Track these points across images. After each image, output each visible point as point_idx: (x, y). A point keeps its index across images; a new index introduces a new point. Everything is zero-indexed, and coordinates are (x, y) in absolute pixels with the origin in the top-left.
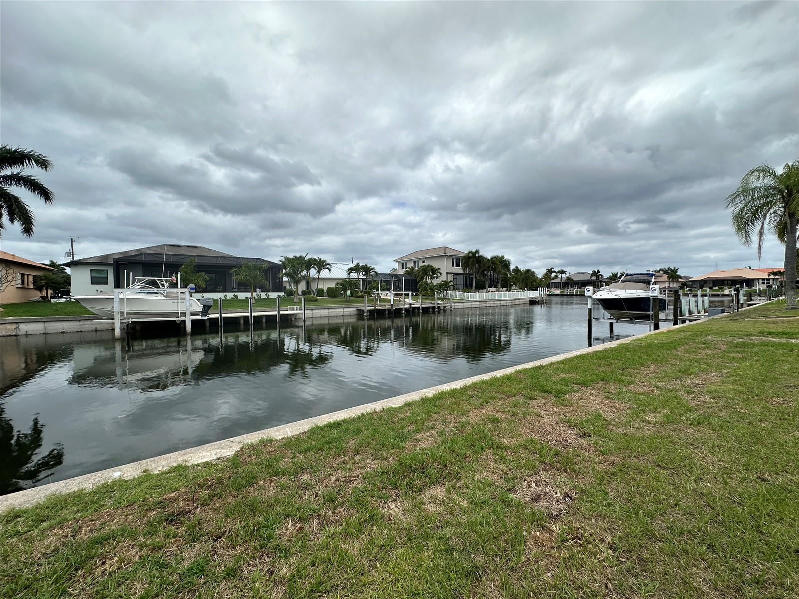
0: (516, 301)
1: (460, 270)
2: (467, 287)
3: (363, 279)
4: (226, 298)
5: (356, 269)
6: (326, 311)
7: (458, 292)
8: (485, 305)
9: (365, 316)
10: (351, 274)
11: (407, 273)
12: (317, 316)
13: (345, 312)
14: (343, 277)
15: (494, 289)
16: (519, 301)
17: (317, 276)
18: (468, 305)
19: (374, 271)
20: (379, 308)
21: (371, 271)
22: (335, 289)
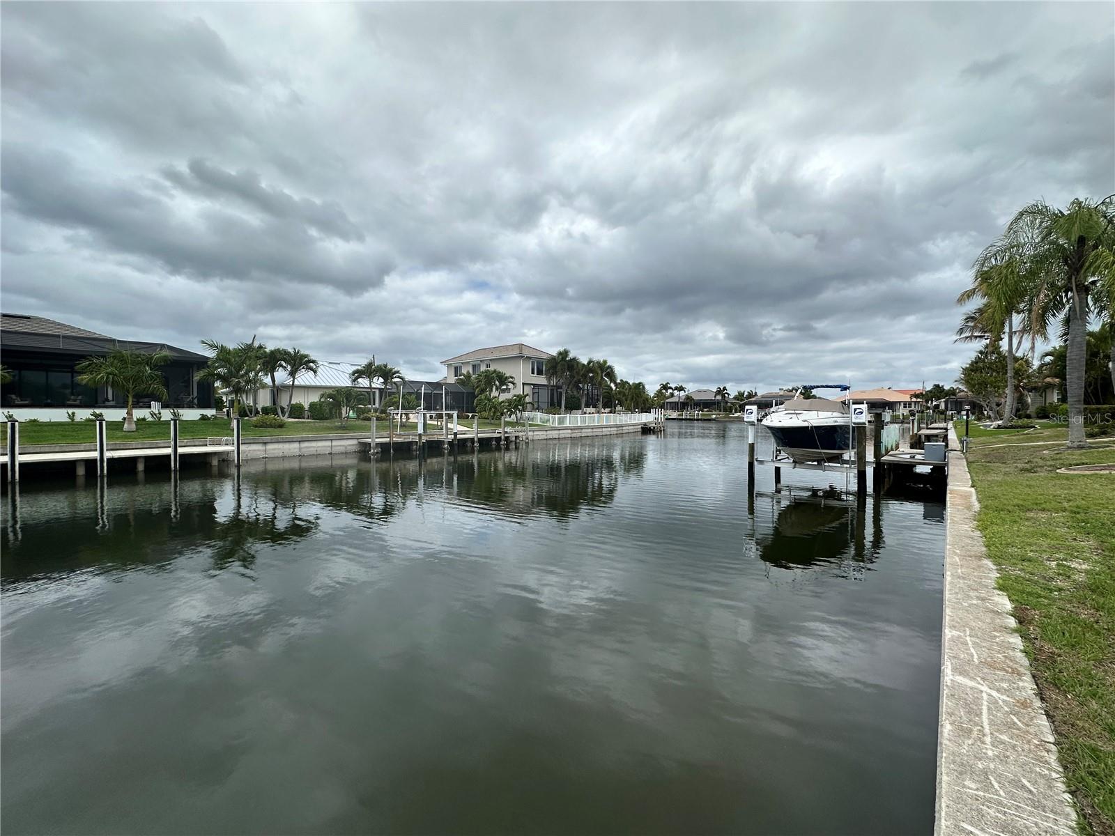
0: (624, 428)
1: (542, 380)
2: (553, 406)
3: (380, 389)
4: (73, 420)
5: (368, 371)
6: (296, 445)
7: (539, 415)
8: (579, 435)
9: (374, 454)
10: (358, 380)
11: (461, 382)
12: (276, 455)
13: (335, 446)
14: (343, 385)
15: (593, 410)
16: (627, 428)
17: (291, 383)
18: (554, 434)
19: (399, 377)
20: (400, 440)
21: (395, 376)
22: (321, 405)
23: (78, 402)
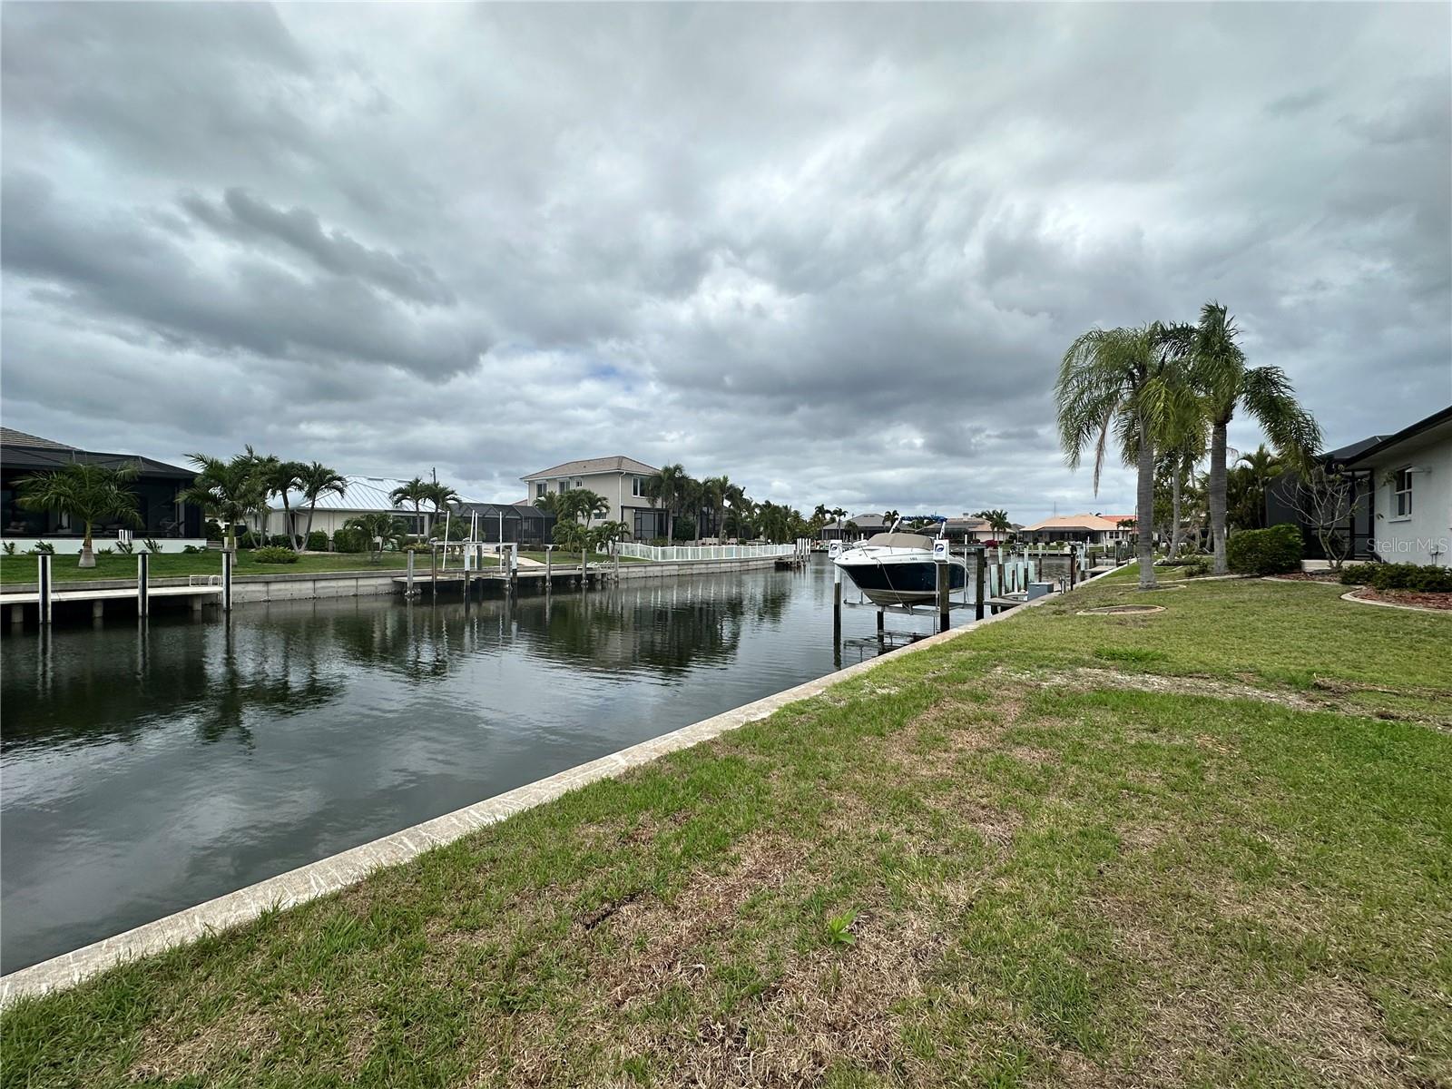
0: (750, 563)
1: (643, 502)
2: (660, 538)
3: (431, 515)
4: (11, 553)
5: (415, 491)
6: (310, 585)
7: (639, 546)
8: (689, 572)
9: (411, 596)
10: (403, 501)
11: (541, 505)
12: (281, 597)
13: (361, 586)
14: (381, 508)
15: (715, 540)
16: (755, 563)
17: (310, 506)
18: (656, 570)
19: (454, 499)
20: (446, 578)
21: (448, 497)
22: (346, 534)
23: (21, 530)
